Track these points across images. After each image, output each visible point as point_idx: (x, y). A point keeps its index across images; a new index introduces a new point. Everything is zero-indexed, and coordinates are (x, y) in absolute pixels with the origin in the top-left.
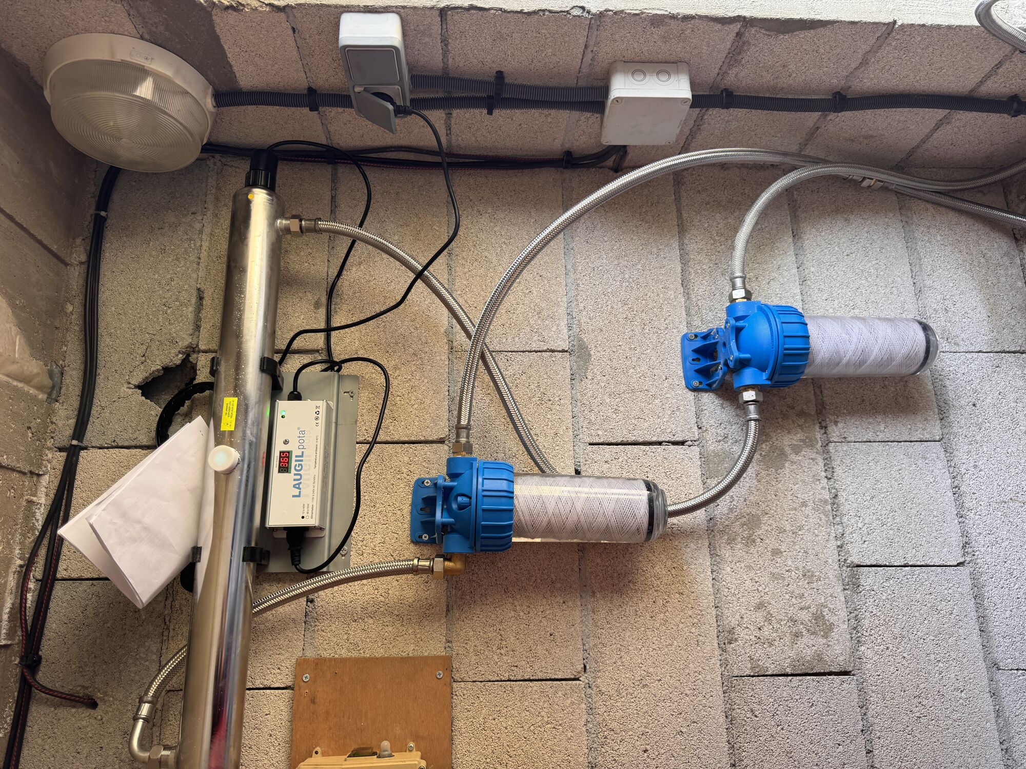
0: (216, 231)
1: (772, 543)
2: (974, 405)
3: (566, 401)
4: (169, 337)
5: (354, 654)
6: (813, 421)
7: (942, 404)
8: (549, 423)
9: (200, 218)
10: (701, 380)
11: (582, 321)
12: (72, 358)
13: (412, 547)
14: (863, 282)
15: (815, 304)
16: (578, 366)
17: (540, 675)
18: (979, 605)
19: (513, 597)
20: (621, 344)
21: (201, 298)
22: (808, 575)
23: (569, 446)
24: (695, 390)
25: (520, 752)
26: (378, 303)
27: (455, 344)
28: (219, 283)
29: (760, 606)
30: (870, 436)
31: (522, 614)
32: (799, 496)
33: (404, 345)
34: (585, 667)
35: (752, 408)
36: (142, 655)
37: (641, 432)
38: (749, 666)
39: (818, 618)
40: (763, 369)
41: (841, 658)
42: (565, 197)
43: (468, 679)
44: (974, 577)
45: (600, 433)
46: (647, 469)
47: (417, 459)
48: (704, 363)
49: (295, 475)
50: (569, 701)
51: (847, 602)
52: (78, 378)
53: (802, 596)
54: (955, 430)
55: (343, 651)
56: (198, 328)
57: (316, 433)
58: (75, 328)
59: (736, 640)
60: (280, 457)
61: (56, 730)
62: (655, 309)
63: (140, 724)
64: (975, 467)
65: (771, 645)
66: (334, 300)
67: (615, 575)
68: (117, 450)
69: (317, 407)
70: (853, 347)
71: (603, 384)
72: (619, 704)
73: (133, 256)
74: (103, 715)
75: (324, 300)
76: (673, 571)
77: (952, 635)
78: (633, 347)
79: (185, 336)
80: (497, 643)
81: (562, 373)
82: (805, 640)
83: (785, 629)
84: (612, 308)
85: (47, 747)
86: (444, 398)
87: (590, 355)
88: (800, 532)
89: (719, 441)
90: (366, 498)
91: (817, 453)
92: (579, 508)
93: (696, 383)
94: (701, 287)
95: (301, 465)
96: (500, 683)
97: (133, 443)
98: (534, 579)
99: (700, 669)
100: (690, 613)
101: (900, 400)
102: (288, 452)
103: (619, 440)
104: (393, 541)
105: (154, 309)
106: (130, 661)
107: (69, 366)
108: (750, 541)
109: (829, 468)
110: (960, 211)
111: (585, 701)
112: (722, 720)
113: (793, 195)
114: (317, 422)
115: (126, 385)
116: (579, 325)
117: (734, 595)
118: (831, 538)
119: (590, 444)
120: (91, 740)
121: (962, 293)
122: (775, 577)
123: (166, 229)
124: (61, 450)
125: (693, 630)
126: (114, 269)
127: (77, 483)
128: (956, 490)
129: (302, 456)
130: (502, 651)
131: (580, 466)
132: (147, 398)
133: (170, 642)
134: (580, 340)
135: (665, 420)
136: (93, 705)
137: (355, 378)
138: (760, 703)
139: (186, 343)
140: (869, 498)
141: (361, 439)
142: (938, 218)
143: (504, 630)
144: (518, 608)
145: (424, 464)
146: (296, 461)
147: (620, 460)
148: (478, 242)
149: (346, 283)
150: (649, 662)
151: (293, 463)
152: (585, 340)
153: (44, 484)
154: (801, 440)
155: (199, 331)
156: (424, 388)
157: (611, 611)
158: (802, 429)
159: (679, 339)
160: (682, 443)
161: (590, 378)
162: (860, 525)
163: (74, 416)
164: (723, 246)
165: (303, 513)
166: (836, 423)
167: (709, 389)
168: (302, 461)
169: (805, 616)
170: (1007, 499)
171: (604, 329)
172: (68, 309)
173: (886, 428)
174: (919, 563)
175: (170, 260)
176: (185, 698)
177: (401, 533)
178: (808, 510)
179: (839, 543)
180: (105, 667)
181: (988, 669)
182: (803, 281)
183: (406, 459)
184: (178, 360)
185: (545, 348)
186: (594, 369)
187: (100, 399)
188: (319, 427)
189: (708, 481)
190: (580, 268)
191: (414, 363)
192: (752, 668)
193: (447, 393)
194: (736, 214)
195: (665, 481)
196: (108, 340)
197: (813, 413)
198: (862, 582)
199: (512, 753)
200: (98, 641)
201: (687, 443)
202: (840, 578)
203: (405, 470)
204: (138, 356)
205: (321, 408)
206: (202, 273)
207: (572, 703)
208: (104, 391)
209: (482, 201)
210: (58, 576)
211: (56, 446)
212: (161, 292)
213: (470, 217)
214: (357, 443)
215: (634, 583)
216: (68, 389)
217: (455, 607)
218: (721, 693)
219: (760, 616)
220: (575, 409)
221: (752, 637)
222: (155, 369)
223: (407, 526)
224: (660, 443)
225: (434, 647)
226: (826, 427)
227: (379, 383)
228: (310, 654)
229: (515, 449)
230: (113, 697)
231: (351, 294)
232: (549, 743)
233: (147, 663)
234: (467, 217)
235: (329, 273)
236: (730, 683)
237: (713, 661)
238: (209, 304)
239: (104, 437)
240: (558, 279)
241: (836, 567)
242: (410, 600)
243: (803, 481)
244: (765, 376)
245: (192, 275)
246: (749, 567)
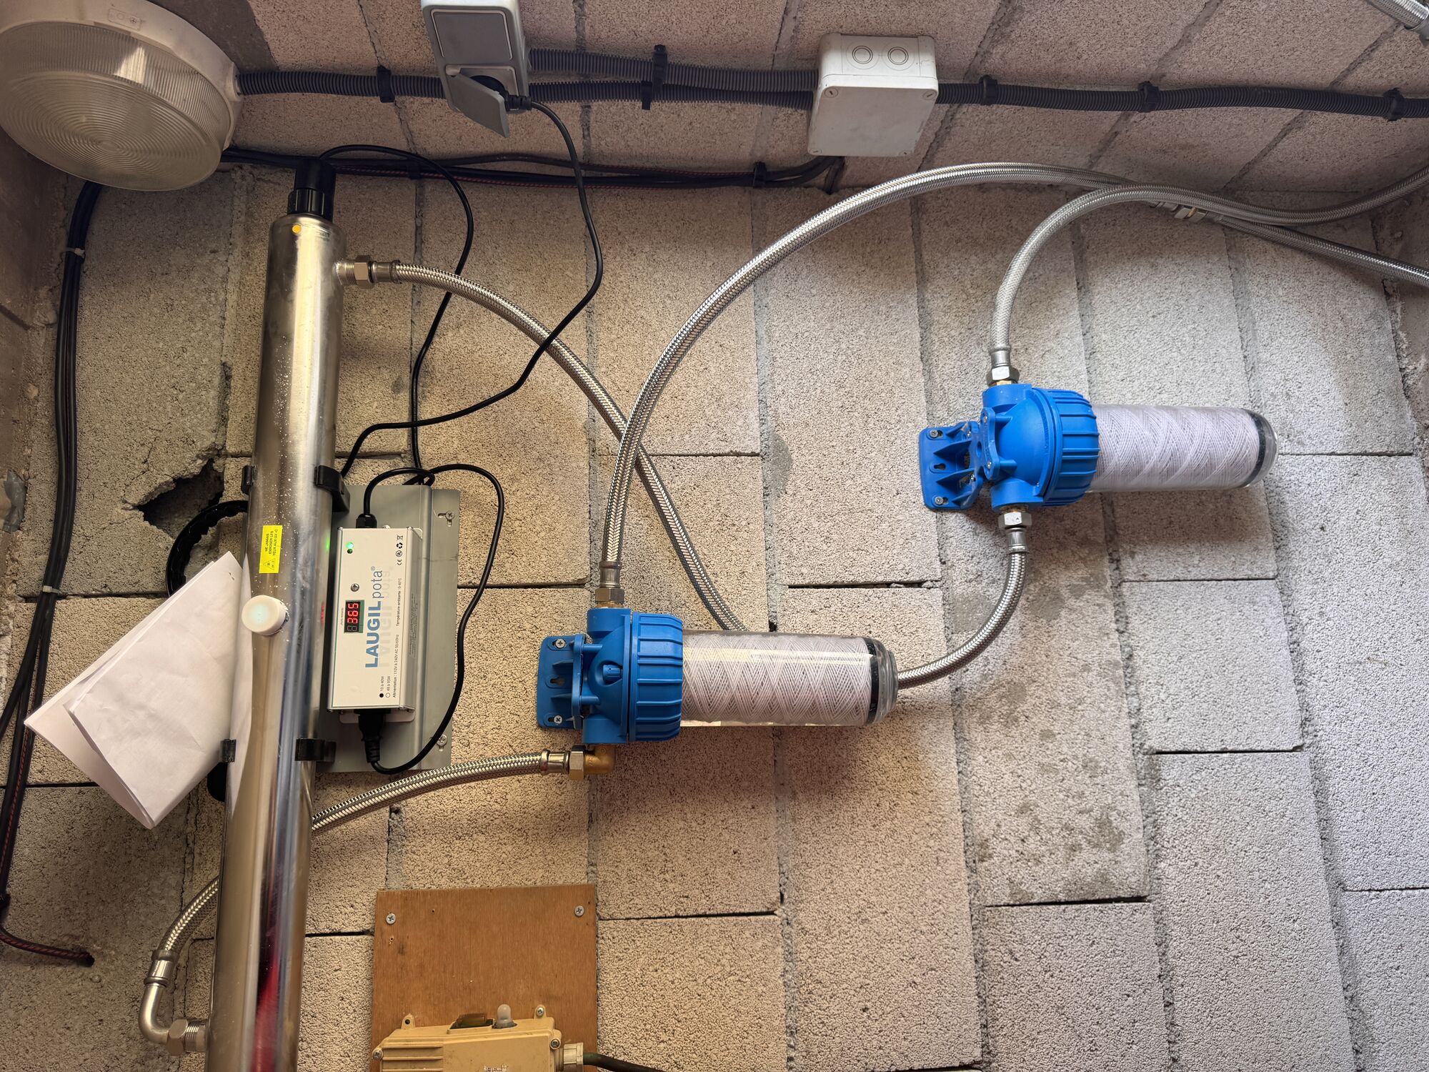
0: (248, 278)
1: (1040, 722)
2: (1322, 528)
3: (757, 526)
4: (182, 435)
5: (459, 885)
6: (1101, 551)
7: (1278, 527)
8: (734, 558)
9: (223, 258)
10: (948, 495)
11: (780, 411)
12: (40, 465)
13: (539, 733)
14: (1175, 354)
15: (1107, 386)
16: (774, 476)
17: (720, 909)
18: (1321, 804)
19: (682, 801)
20: (834, 444)
21: (227, 377)
22: (1090, 766)
23: (761, 589)
24: (937, 509)
25: (692, 1014)
26: (485, 385)
27: (598, 444)
28: (253, 355)
29: (1024, 809)
30: (1179, 572)
31: (694, 824)
32: (1079, 656)
33: (524, 446)
34: (782, 896)
35: (1016, 535)
36: (155, 890)
37: (861, 570)
38: (1008, 891)
39: (1103, 824)
40: (1032, 481)
41: (1133, 879)
42: (755, 229)
43: (619, 916)
44: (1315, 765)
45: (804, 570)
46: (869, 622)
47: (545, 609)
48: (951, 472)
49: (369, 635)
50: (760, 944)
51: (1142, 802)
52: (50, 494)
53: (1081, 795)
54: (1295, 563)
55: (443, 880)
56: (223, 420)
57: (398, 576)
58: (43, 421)
59: (991, 856)
60: (347, 609)
61: (35, 998)
62: (883, 395)
63: (154, 989)
64: (1321, 614)
65: (1038, 862)
66: (421, 379)
67: (824, 768)
68: (110, 599)
69: (399, 537)
70: (1158, 449)
71: (809, 502)
72: (828, 946)
73: (126, 315)
74: (101, 974)
75: (406, 380)
76: (904, 762)
77: (1282, 846)
78: (851, 448)
79: (205, 433)
80: (660, 865)
81: (751, 486)
82: (1084, 855)
83: (1057, 840)
84: (822, 392)
85: (22, 1022)
86: (583, 523)
87: (791, 460)
88: (1080, 707)
89: (970, 582)
90: (473, 665)
91: (1105, 597)
92: (774, 681)
93: (938, 500)
94: (948, 361)
95: (377, 620)
96: (664, 920)
97: (133, 590)
98: (711, 775)
99: (941, 897)
100: (927, 819)
101: (1222, 521)
102: (359, 603)
103: (832, 580)
104: (512, 726)
105: (159, 394)
106: (139, 899)
107: (35, 477)
108: (1010, 720)
109: (1121, 617)
110: (1313, 255)
111: (782, 943)
112: (970, 965)
113: (1079, 230)
114: (400, 559)
115: (120, 505)
116: (776, 416)
117: (988, 794)
118: (1123, 714)
119: (791, 587)
120: (85, 1011)
121: (1310, 371)
122: (1045, 769)
123: (174, 274)
124: (27, 599)
125: (931, 843)
126: (98, 335)
127: (53, 647)
128: (1295, 647)
129: (378, 608)
130: (667, 876)
131: (776, 617)
132: (151, 523)
133: (196, 871)
134: (777, 438)
135: (895, 551)
136: (88, 961)
137: (454, 494)
138: (1022, 942)
139: (207, 444)
140: (1175, 659)
141: (463, 581)
142: (1280, 263)
143: (670, 847)
144: (689, 816)
145: (555, 616)
146: (370, 615)
147: (832, 609)
148: (630, 296)
149: (439, 355)
150: (871, 889)
151: (366, 619)
152: (784, 438)
153: (5, 649)
154: (1083, 579)
155: (226, 425)
156: (554, 508)
157: (818, 818)
158: (1085, 563)
159: (916, 437)
160: (919, 584)
161: (790, 492)
162: (1163, 696)
163: (45, 550)
164: (980, 303)
165: (382, 689)
166: (1132, 555)
167: (957, 507)
168: (378, 615)
169: (1085, 822)
170: (1363, 658)
171: (811, 422)
172: (32, 393)
173: (1201, 562)
174: (1241, 748)
175: (180, 320)
176: (217, 952)
177: (523, 714)
178: (1091, 677)
179: (1133, 722)
180: (101, 908)
181: (1331, 890)
182: (1091, 354)
183: (530, 609)
184: (196, 467)
185: (727, 451)
186: (797, 480)
187: (83, 524)
188: (403, 564)
189: (954, 637)
190: (777, 335)
191: (539, 472)
192: (1012, 895)
193: (587, 516)
194: (998, 257)
195: (894, 637)
196: (92, 439)
197: (1101, 540)
198: (1164, 775)
199: (681, 1017)
200: (91, 871)
201: (925, 584)
202: (1134, 769)
203: (528, 626)
204: (137, 462)
205: (405, 538)
206: (228, 341)
207: (765, 946)
208: (88, 514)
209: (636, 235)
210: (30, 780)
211: (21, 593)
212: (168, 368)
213: (618, 259)
214: (459, 587)
215: (850, 779)
216: (34, 510)
217: (600, 816)
218: (969, 929)
219: (1023, 823)
220: (769, 538)
221: (1013, 852)
222: (162, 481)
223: (532, 704)
224: (888, 585)
225: (571, 873)
226: (1118, 561)
227: (488, 500)
228: (396, 885)
229: (684, 595)
230: (115, 950)
231: (446, 371)
232: (733, 1001)
233: (163, 902)
234: (615, 258)
235: (414, 340)
236: (982, 914)
237: (958, 885)
238: (239, 386)
239: (90, 581)
240: (746, 350)
241: (1129, 755)
242: (538, 808)
243: (1086, 636)
244: (1035, 490)
245: (214, 344)
246: (1009, 756)
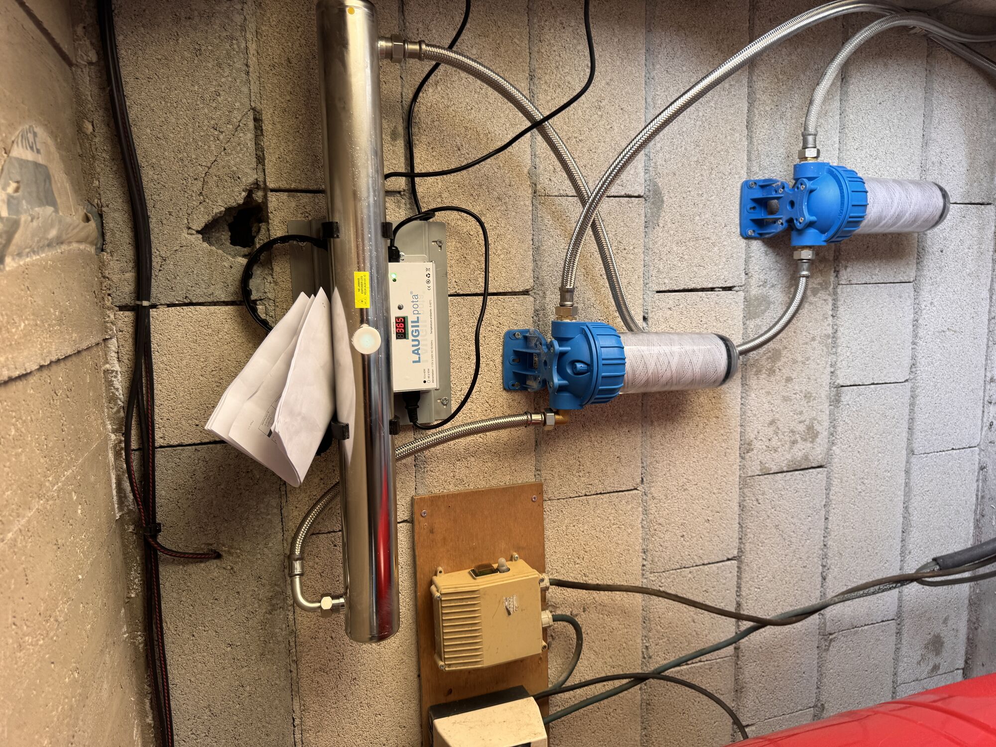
0: (263, 29)
1: (786, 372)
2: (942, 251)
3: (640, 250)
4: (228, 171)
5: (461, 488)
6: (830, 266)
7: (920, 250)
8: (624, 273)
9: (239, 7)
10: (755, 229)
11: (658, 163)
12: (110, 196)
13: (504, 394)
14: (887, 132)
15: (848, 153)
16: (652, 213)
17: (609, 489)
18: (912, 411)
19: (589, 430)
20: (690, 189)
21: (257, 120)
22: (808, 396)
23: (640, 294)
24: (747, 238)
25: (593, 547)
26: (458, 136)
27: (539, 187)
28: (277, 101)
29: (772, 422)
30: (867, 279)
31: (596, 443)
32: (811, 332)
33: (488, 188)
34: (642, 479)
35: (806, 266)
36: (262, 510)
37: (700, 280)
38: (759, 468)
39: (810, 428)
40: (823, 232)
41: (820, 457)
43: (554, 498)
44: (913, 390)
45: (666, 281)
46: (702, 314)
47: (505, 311)
48: (761, 215)
49: (413, 340)
50: (630, 507)
51: (830, 415)
52: (124, 222)
53: (801, 413)
54: (925, 273)
55: (451, 486)
56: (260, 160)
57: (428, 297)
58: (104, 155)
59: (753, 450)
60: (396, 322)
61: (189, 584)
62: (722, 153)
63: (297, 579)
64: (931, 303)
65: (776, 451)
66: (415, 130)
67: (670, 406)
68: (192, 307)
69: (427, 270)
71: (672, 232)
72: (666, 505)
73: (160, 57)
74: (232, 565)
75: (401, 129)
76: (713, 401)
77: (890, 434)
78: (700, 193)
79: (248, 171)
80: (576, 467)
81: (637, 221)
82: (798, 446)
83: (787, 438)
84: (686, 149)
85: (183, 599)
86: (529, 248)
87: (663, 201)
88: (807, 363)
89: (760, 286)
90: (461, 350)
91: (829, 295)
93: (750, 232)
94: (762, 130)
95: (418, 330)
96: (579, 498)
97: (209, 300)
98: (606, 414)
99: (725, 474)
100: (722, 432)
101: (894, 246)
102: (404, 318)
103: (681, 288)
104: (488, 389)
105: (202, 134)
106: (251, 517)
107: (108, 206)
108: (772, 372)
109: (835, 307)
110: (971, 64)
111: (642, 505)
112: (737, 508)
114: (429, 285)
115: (185, 231)
116: (656, 168)
117: (755, 415)
118: (828, 366)
119: (658, 292)
120: (226, 588)
121: (954, 147)
122: (786, 399)
123: (197, 19)
124: (122, 308)
125: (723, 445)
126: (138, 75)
127: (154, 346)
128: (916, 323)
129: (418, 322)
130: (581, 474)
131: (647, 313)
132: (210, 244)
133: (289, 495)
134: (655, 184)
135: (720, 267)
136: (218, 556)
137: (442, 225)
138: (763, 494)
139: (251, 180)
140: (857, 332)
141: (452, 292)
142: (953, 68)
143: (582, 457)
144: (593, 439)
145: (512, 316)
146: (413, 326)
147: (681, 306)
149: (423, 108)
150: (690, 472)
151: (410, 329)
152: (660, 184)
153: (114, 349)
154: (820, 284)
155: (264, 165)
156: (509, 237)
157: (664, 435)
158: (821, 274)
159: (739, 185)
160: (730, 289)
161: (661, 225)
162: (848, 354)
163: (130, 269)
164: (785, 87)
165: (425, 377)
166: (846, 267)
167: (760, 237)
168: (418, 326)
169: (801, 428)
170: (945, 329)
171: (677, 173)
172: (87, 129)
173: (880, 272)
174: (881, 382)
175: (210, 65)
177: (494, 382)
178: (815, 344)
179: (832, 370)
180: (226, 525)
181: (908, 454)
182: (843, 127)
183: (496, 311)
184: (240, 198)
185: (623, 193)
186: (666, 216)
187: (159, 248)
188: (432, 290)
189: (748, 322)
190: (659, 102)
192: (761, 470)
193: (531, 243)
194: (799, 50)
195: (715, 324)
196: (151, 173)
197: (831, 258)
198: (842, 399)
199: (587, 549)
200: (214, 502)
201: (735, 289)
202: (829, 397)
203: (495, 323)
204: (194, 195)
205: (431, 270)
206: (254, 88)
207: (633, 508)
208: (160, 239)
210: (157, 445)
211: (118, 304)
212: (206, 110)
214: (450, 295)
215: (683, 412)
216: (113, 234)
217: (542, 442)
218: (737, 490)
219: (770, 431)
220: (646, 258)
221: (764, 447)
222: (218, 211)
223: (499, 375)
224: (712, 289)
225: (526, 476)
226: (838, 271)
227: (465, 230)
228: (423, 492)
229: (593, 299)
230: (240, 549)
231: (429, 123)
232: (615, 538)
233: (269, 517)
235: (404, 94)
236: (745, 482)
237: (735, 467)
238: (270, 130)
239: (173, 293)
240: (638, 114)
241: (827, 389)
242: (505, 439)
243: (816, 320)
245: (242, 89)
246: (768, 393)
